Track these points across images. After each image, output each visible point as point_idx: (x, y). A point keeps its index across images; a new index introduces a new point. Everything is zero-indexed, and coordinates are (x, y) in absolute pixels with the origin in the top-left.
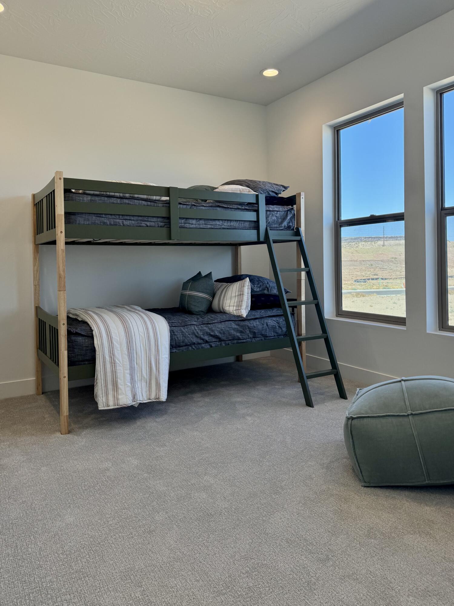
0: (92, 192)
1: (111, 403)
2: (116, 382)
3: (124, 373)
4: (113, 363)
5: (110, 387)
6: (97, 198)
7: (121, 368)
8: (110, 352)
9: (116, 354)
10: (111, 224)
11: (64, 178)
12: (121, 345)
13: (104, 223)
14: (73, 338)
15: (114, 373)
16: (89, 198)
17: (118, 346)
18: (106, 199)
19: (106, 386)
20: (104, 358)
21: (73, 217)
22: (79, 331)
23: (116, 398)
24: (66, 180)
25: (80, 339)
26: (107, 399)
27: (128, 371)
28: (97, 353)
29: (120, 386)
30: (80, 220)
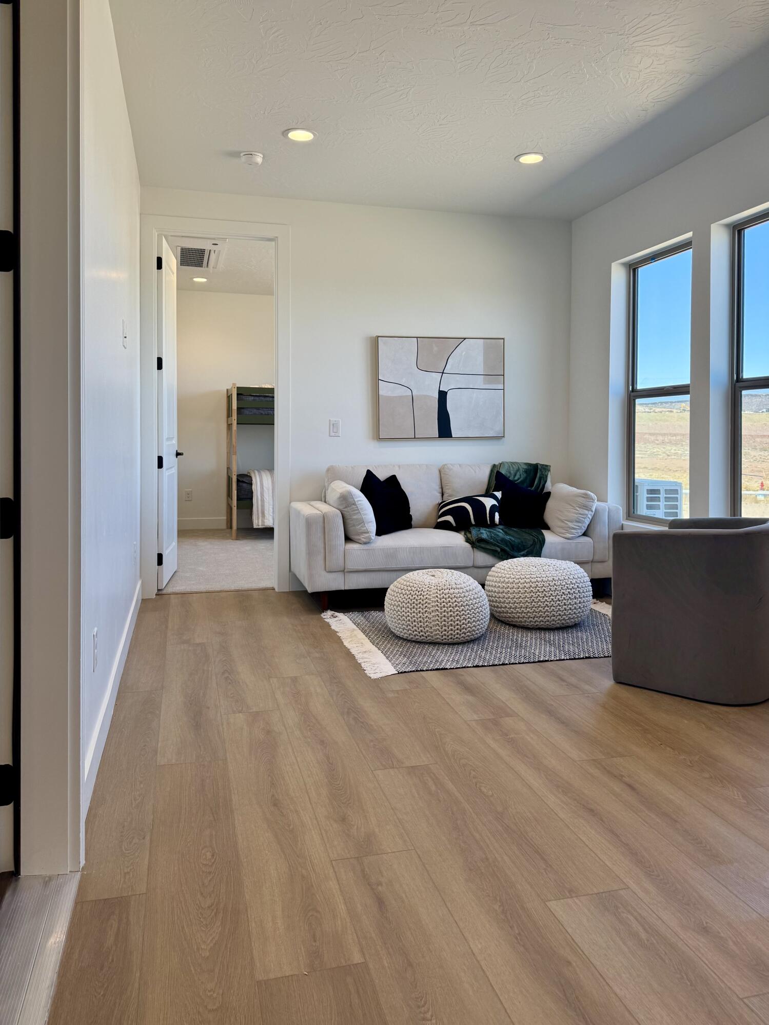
0: (254, 394)
1: (260, 524)
2: (264, 512)
3: (269, 508)
4: (263, 501)
5: (260, 515)
6: (257, 398)
7: (267, 504)
8: (261, 493)
9: (265, 494)
10: (265, 414)
11: (237, 387)
12: (268, 490)
13: (262, 414)
14: (241, 484)
15: (263, 506)
16: (252, 398)
17: (267, 491)
18: (263, 398)
19: (258, 514)
20: (257, 496)
21: (242, 410)
22: (244, 480)
23: (263, 522)
24: (238, 388)
25: (244, 485)
26: (258, 522)
27: (272, 507)
28: (254, 494)
29: (266, 515)
30: (246, 412)
